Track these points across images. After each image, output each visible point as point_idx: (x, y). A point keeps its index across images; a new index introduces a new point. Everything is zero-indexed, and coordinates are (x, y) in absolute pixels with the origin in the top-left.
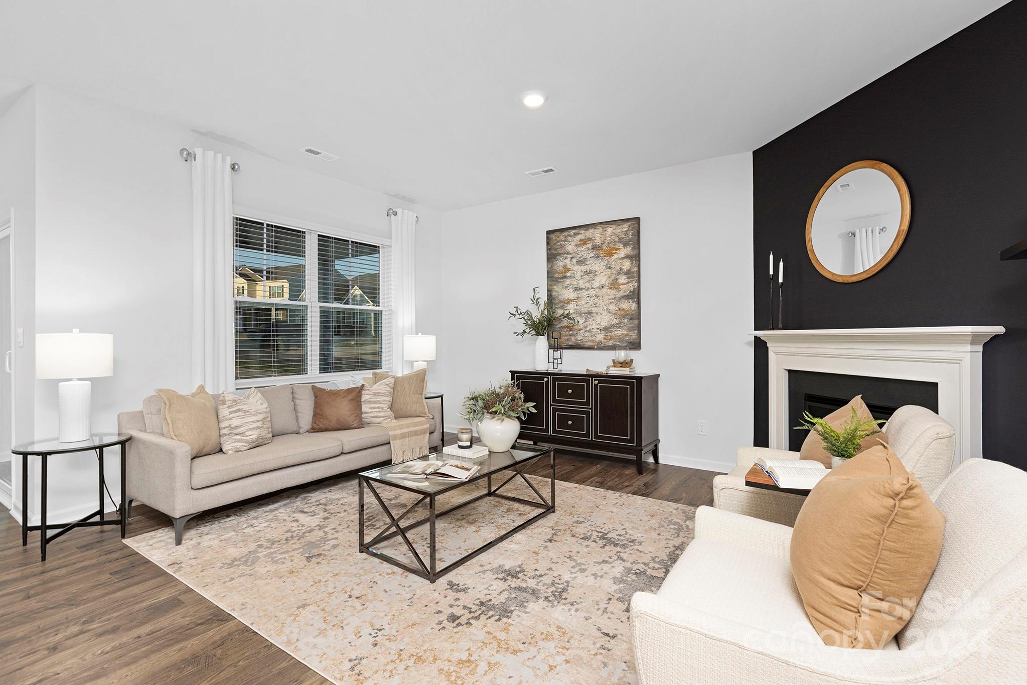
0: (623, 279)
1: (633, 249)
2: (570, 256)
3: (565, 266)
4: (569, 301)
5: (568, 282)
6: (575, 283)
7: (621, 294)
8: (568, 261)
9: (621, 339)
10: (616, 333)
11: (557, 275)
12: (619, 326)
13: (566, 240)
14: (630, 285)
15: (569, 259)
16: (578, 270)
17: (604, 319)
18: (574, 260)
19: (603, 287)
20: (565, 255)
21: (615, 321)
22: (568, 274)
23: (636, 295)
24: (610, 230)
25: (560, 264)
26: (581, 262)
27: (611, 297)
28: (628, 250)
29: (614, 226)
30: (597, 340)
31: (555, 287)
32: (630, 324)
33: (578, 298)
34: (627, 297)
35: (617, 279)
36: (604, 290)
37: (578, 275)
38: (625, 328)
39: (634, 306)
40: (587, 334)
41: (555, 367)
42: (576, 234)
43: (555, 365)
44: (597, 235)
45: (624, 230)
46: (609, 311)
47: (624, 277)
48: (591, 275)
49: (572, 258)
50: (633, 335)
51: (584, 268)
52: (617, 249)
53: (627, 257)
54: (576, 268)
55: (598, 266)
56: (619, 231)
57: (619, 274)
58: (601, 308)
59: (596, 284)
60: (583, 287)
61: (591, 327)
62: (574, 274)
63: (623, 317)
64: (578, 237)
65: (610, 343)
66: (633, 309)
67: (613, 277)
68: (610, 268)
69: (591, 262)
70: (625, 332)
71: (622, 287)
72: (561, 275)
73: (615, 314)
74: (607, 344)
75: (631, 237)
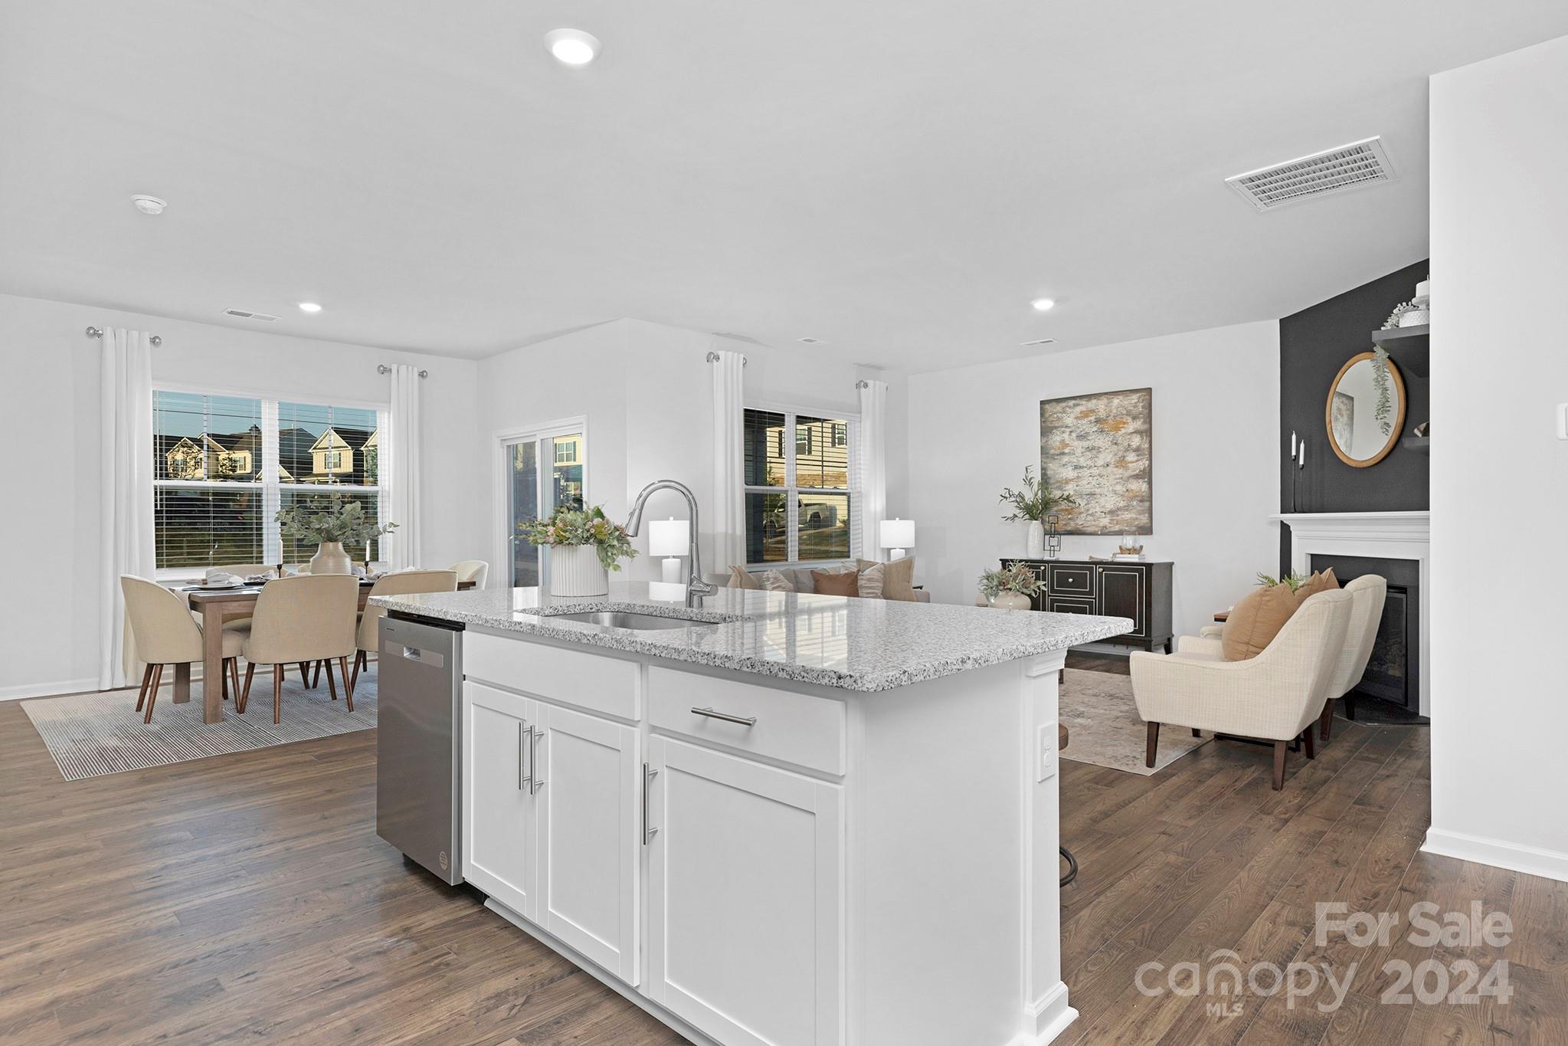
0: (1131, 457)
1: (1144, 423)
2: (1068, 430)
3: (1062, 441)
4: (1067, 481)
5: (1066, 459)
6: (1075, 460)
7: (1130, 473)
8: (1066, 436)
9: (1129, 523)
10: (1123, 516)
11: (1052, 452)
12: (1127, 508)
13: (1064, 412)
14: (1140, 463)
15: (1068, 433)
16: (1079, 446)
17: (1110, 502)
18: (1074, 435)
19: (1108, 465)
20: (1063, 429)
21: (1122, 504)
22: (1066, 451)
23: (1147, 475)
24: (1116, 401)
25: (1056, 439)
26: (1080, 437)
27: (1117, 476)
28: (1138, 424)
29: (1121, 397)
30: (1101, 525)
31: (1051, 465)
32: (1140, 506)
33: (1078, 477)
34: (1137, 477)
35: (1124, 457)
36: (1110, 469)
37: (1079, 451)
38: (1135, 511)
39: (1144, 487)
40: (1089, 518)
41: (1052, 555)
42: (1075, 405)
43: (1052, 552)
44: (1100, 405)
45: (1133, 401)
46: (1115, 492)
47: (1133, 454)
48: (1094, 452)
49: (1071, 432)
50: (1144, 519)
51: (1086, 444)
52: (1124, 423)
53: (1136, 432)
54: (1076, 443)
55: (1102, 441)
56: (1127, 403)
57: (1127, 450)
58: (1106, 489)
59: (1100, 462)
60: (1085, 465)
61: (1094, 511)
62: (1073, 450)
63: (1132, 499)
64: (1079, 409)
65: (1117, 528)
66: (1143, 490)
67: (1120, 454)
68: (1116, 444)
69: (1093, 437)
70: (1134, 516)
71: (1130, 465)
72: (1058, 452)
73: (1122, 495)
74: (1113, 529)
75: (1141, 409)
